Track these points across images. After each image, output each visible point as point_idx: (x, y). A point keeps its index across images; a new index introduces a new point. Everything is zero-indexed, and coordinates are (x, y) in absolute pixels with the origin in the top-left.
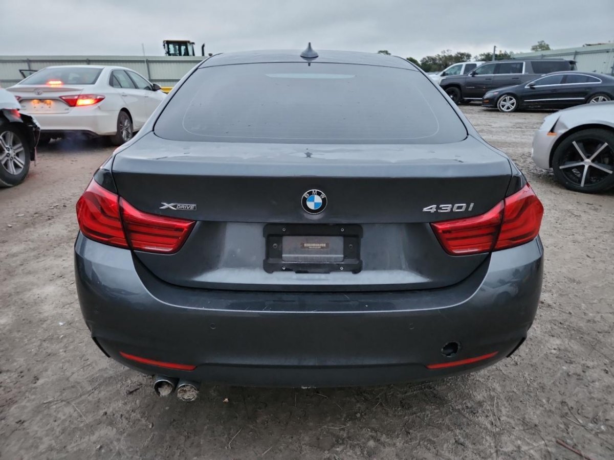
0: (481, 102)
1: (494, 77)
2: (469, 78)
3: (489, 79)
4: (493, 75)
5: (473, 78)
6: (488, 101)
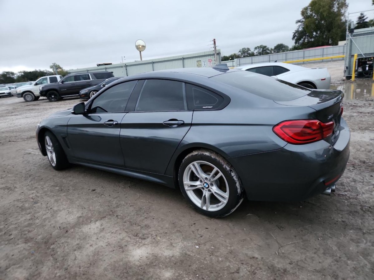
0: (79, 97)
1: (76, 83)
2: (61, 84)
3: (74, 84)
4: (75, 82)
5: (63, 84)
6: (84, 96)
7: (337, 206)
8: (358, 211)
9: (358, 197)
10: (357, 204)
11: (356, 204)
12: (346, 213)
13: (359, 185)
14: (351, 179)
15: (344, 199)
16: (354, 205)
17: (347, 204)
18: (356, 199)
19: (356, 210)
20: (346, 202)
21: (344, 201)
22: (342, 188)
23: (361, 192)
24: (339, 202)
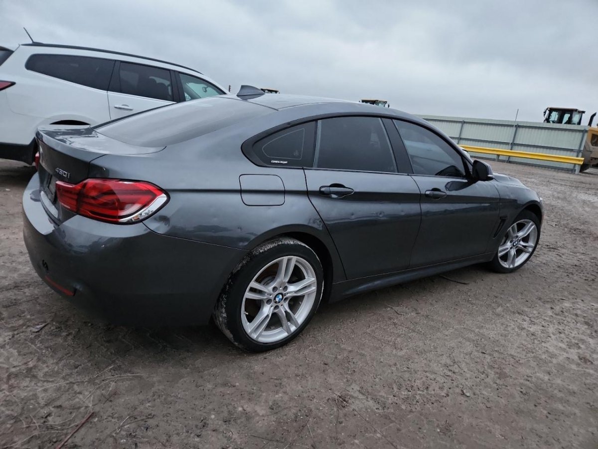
7: (39, 304)
8: (5, 309)
9: (10, 333)
10: (9, 320)
11: (12, 320)
12: (21, 301)
13: (15, 364)
14: (40, 374)
15: (33, 319)
16: (14, 317)
17: (26, 313)
18: (13, 329)
19: (8, 308)
20: (29, 317)
21: (33, 317)
22: (48, 340)
23: (7, 347)
24: (39, 312)
